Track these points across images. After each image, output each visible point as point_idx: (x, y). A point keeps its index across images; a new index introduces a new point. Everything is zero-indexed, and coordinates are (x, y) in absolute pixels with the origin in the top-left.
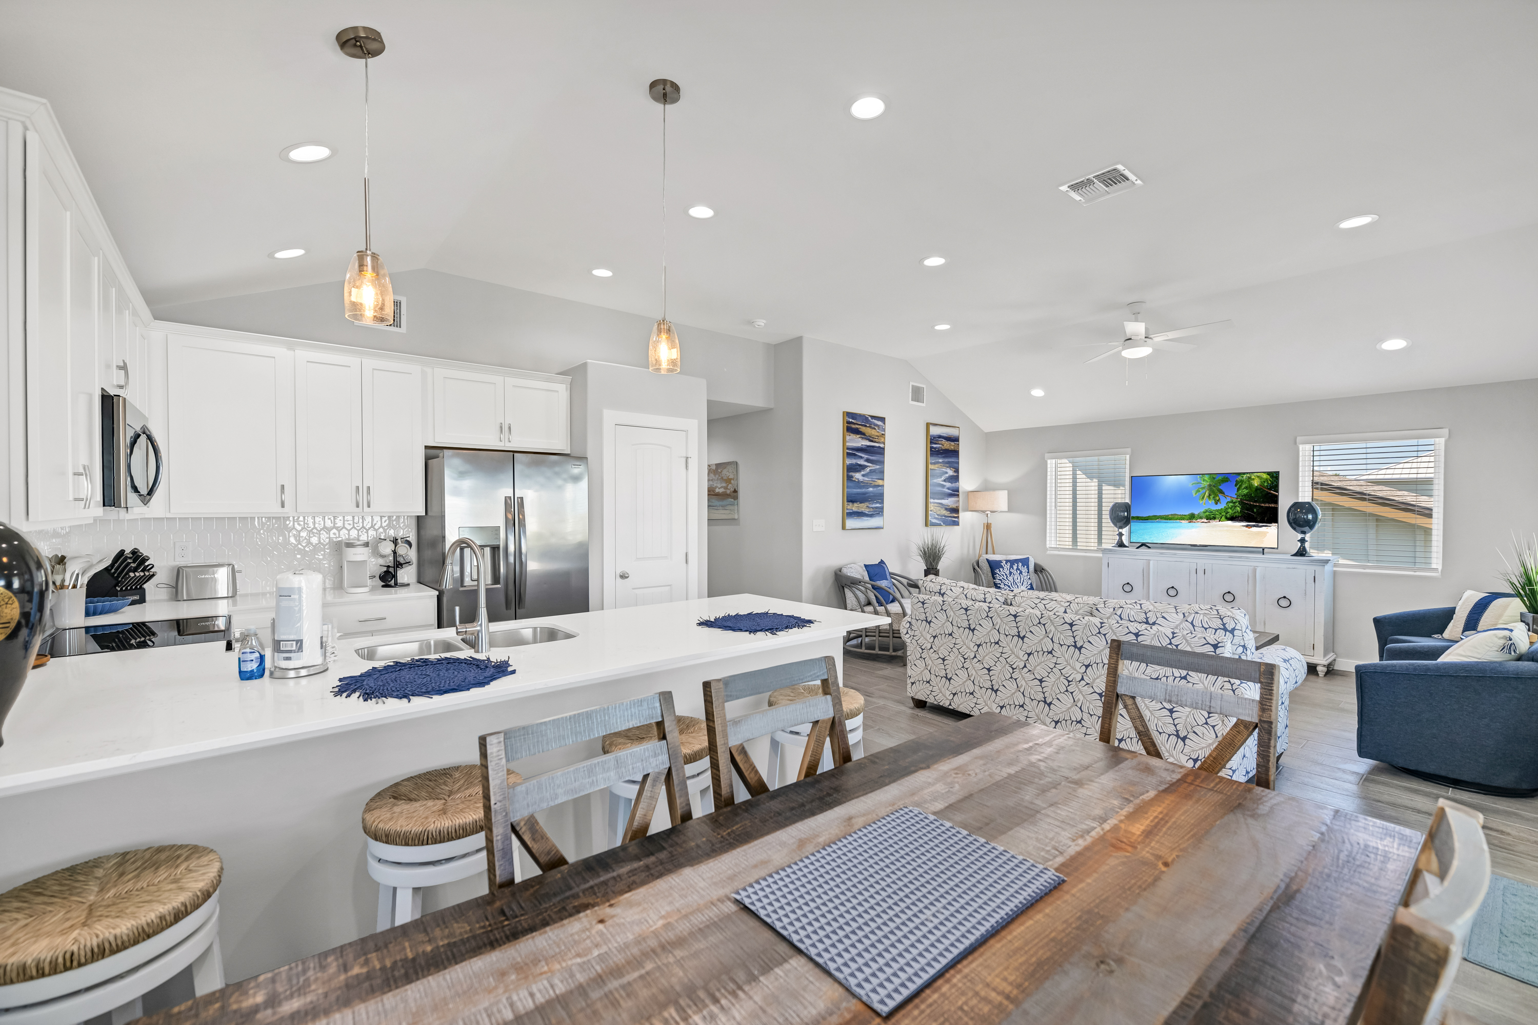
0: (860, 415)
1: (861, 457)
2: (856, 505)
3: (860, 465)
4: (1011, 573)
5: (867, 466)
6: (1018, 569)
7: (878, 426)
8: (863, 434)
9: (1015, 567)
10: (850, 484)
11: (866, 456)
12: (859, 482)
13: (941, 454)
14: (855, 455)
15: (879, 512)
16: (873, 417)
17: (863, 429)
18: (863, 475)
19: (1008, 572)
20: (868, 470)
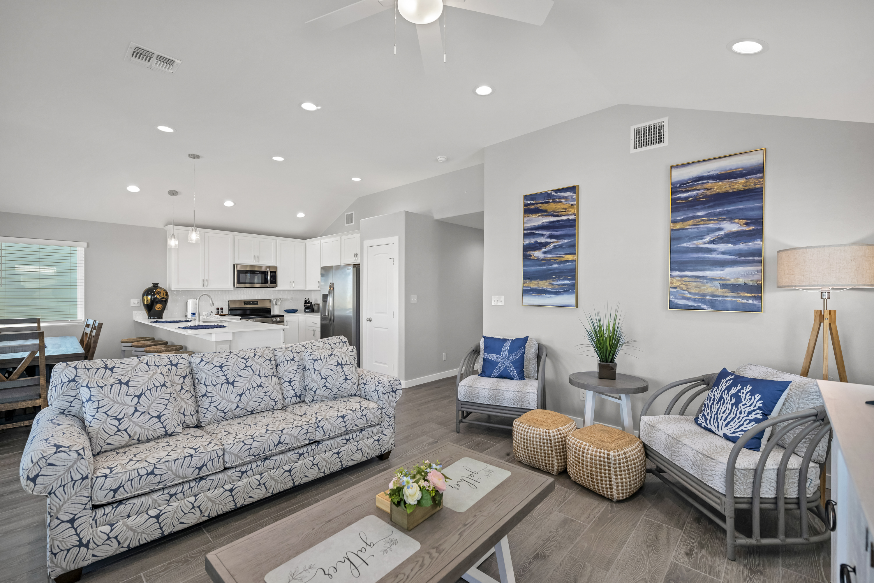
0: (540, 194)
1: (542, 235)
2: (534, 282)
3: (540, 243)
4: (721, 398)
5: (549, 243)
6: (736, 396)
7: (566, 198)
8: (546, 211)
9: (733, 391)
10: (528, 263)
11: (548, 233)
12: (539, 260)
13: (703, 203)
14: (534, 234)
15: (571, 289)
16: (557, 191)
17: (545, 207)
18: (545, 253)
19: (718, 397)
20: (551, 246)
